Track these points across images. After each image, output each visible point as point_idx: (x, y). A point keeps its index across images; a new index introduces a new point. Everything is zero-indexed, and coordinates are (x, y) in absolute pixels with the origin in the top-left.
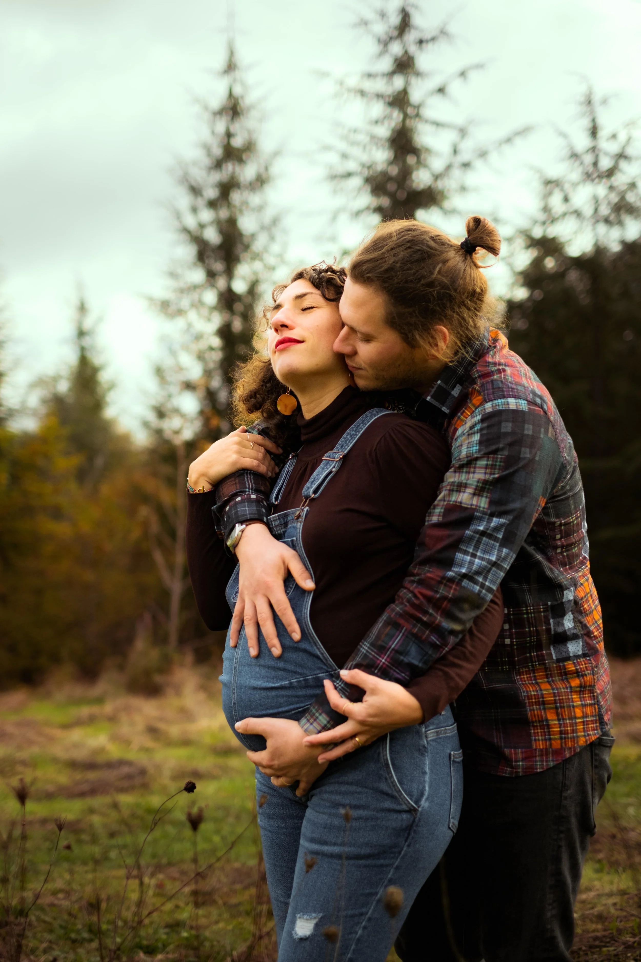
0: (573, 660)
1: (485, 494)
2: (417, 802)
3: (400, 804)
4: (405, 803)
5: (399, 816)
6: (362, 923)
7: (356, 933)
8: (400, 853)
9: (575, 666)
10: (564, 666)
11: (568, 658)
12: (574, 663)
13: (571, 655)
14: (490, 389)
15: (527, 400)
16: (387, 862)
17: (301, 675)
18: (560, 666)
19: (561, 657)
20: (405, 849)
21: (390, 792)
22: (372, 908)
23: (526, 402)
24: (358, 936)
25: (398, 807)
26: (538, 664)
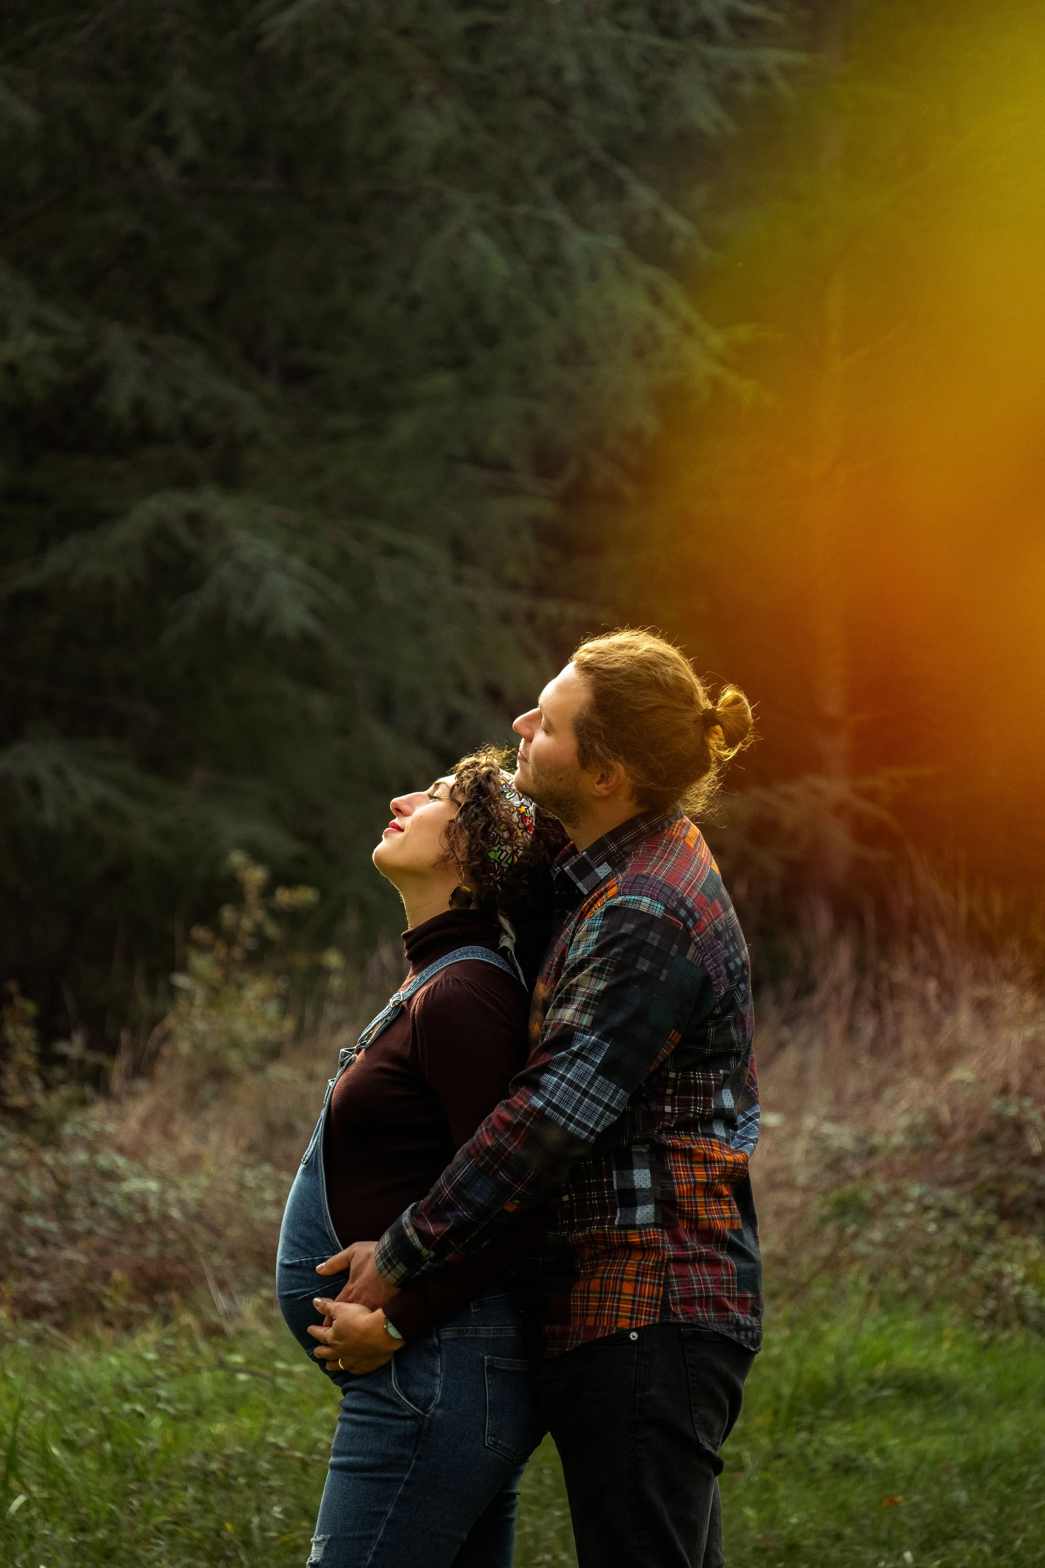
0: (640, 1230)
1: (589, 1011)
2: (425, 1409)
3: (403, 1410)
4: (407, 1409)
5: (403, 1423)
6: (372, 1548)
7: (366, 1559)
8: (409, 1467)
9: (641, 1237)
10: (626, 1235)
11: (633, 1227)
12: (640, 1233)
13: (637, 1222)
14: (657, 889)
15: (665, 906)
16: (396, 1475)
17: (310, 1254)
18: (621, 1234)
19: (625, 1224)
20: (414, 1461)
21: (389, 1397)
22: (382, 1529)
23: (663, 908)
24: (368, 1563)
25: (400, 1413)
26: (596, 1228)
